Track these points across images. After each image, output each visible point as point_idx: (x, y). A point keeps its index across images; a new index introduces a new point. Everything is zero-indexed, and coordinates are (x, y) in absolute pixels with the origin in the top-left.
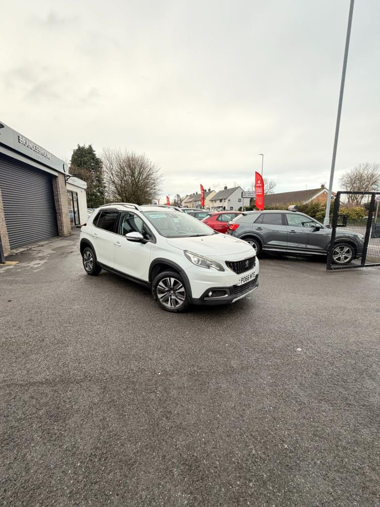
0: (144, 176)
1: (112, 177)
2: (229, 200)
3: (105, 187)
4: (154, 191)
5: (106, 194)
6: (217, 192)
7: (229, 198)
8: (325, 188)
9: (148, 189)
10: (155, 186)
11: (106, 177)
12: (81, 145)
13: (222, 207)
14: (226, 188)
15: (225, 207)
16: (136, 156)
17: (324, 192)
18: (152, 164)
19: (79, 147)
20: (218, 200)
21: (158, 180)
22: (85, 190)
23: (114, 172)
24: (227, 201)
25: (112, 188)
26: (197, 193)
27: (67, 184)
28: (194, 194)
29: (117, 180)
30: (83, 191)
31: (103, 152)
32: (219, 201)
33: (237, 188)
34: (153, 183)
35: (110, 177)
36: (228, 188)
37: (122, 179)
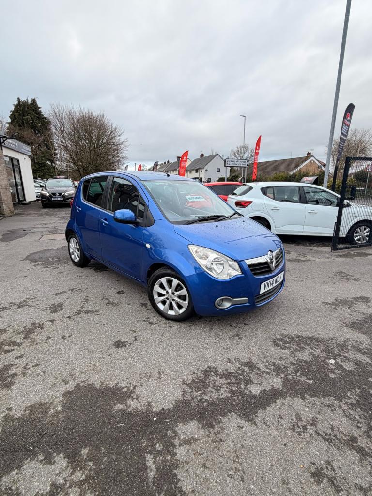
0: (105, 141)
1: (64, 141)
2: (206, 170)
3: (56, 154)
4: (117, 159)
5: (58, 162)
6: (192, 161)
7: (206, 168)
8: (313, 156)
9: (110, 157)
10: (118, 153)
11: (56, 141)
12: (23, 99)
13: (198, 178)
14: (202, 155)
15: (201, 178)
16: (94, 115)
17: (311, 161)
18: (114, 126)
19: (19, 101)
20: (193, 170)
21: (122, 146)
22: (30, 157)
23: (65, 135)
24: (204, 171)
25: (65, 155)
26: (168, 162)
27: (3, 148)
28: (165, 163)
29: (69, 144)
30: (27, 158)
31: (50, 109)
32: (195, 171)
33: (216, 155)
34: (116, 150)
35: (62, 142)
36: (205, 156)
37: (77, 144)
